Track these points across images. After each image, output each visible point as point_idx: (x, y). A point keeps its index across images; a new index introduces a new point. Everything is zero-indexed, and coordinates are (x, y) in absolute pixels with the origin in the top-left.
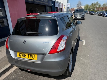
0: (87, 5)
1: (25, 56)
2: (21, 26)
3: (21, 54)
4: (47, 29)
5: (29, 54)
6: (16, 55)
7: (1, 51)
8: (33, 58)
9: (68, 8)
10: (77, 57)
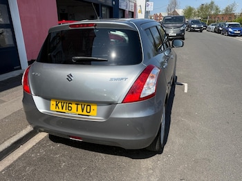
0: (190, 7)
1: (70, 108)
2: (55, 47)
3: (60, 105)
4: (113, 55)
5: (77, 104)
6: (48, 107)
7: (3, 102)
8: (88, 111)
9: (147, 13)
10: (172, 116)
